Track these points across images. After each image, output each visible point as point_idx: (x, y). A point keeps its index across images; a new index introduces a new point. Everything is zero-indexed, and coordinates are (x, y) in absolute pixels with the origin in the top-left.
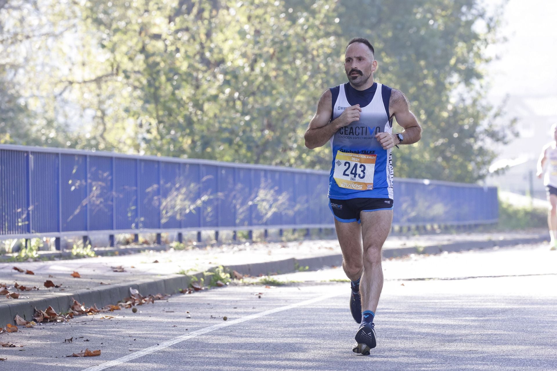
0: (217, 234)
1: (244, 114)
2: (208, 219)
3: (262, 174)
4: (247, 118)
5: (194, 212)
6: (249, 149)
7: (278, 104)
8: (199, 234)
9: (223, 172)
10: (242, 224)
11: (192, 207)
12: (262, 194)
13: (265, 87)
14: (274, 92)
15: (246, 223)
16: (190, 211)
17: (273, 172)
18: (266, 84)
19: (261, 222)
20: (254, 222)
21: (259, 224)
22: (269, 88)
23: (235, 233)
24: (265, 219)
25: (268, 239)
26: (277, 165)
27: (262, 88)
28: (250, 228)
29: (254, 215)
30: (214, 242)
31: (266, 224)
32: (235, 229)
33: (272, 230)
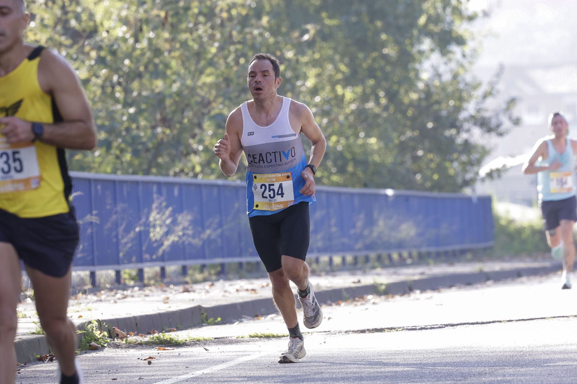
0: (93, 275)
1: (127, 104)
3: (155, 188)
4: (132, 110)
6: (136, 153)
7: (175, 87)
9: (99, 187)
12: (154, 216)
13: (156, 66)
14: (169, 72)
15: (134, 259)
17: (170, 185)
18: (157, 61)
19: (154, 257)
20: (147, 256)
21: (152, 260)
22: (161, 67)
23: (118, 273)
24: (160, 251)
25: (166, 280)
26: (176, 174)
27: (151, 68)
28: (140, 266)
29: (144, 248)
30: (89, 287)
31: (162, 259)
32: (117, 267)
33: (172, 268)
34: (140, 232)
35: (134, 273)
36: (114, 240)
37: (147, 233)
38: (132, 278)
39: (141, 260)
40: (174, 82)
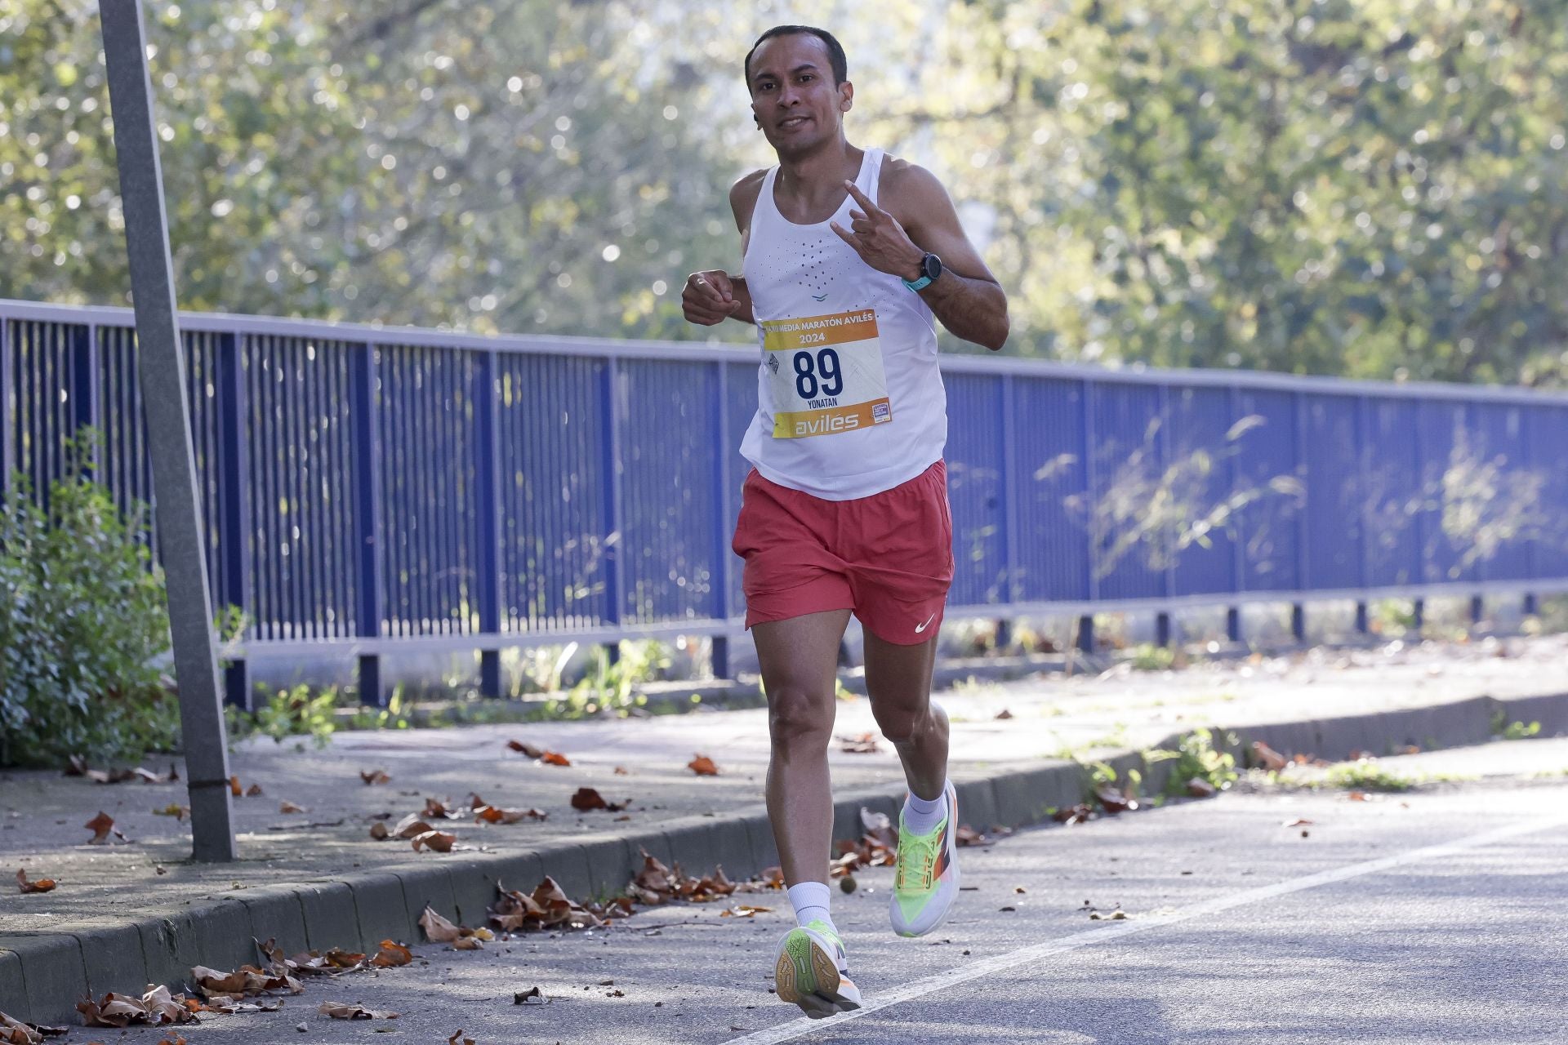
0: (1298, 614)
1: (1426, 215)
2: (1264, 567)
3: (1460, 415)
4: (1435, 231)
5: (1205, 543)
6: (1441, 330)
7: (1532, 184)
8: (1233, 616)
9: (1319, 410)
10: (1386, 580)
11: (1201, 528)
12: (1454, 478)
13: (1495, 130)
14: (1526, 145)
15: (1402, 575)
16: (1194, 544)
17: (1499, 408)
18: (1498, 117)
19: (1454, 572)
20: (1431, 571)
21: (1445, 579)
22: (1508, 134)
23: (1362, 609)
24: (1469, 558)
25: (1483, 626)
26: (1538, 382)
27: (1483, 132)
28: (1417, 592)
29: (1429, 551)
30: (1290, 640)
31: (1473, 575)
32: (1360, 595)
33: (1502, 597)
34: (1419, 517)
35: (1406, 608)
36: (1353, 534)
37: (1438, 515)
38: (1400, 620)
39: (1418, 578)
40: (1529, 168)
